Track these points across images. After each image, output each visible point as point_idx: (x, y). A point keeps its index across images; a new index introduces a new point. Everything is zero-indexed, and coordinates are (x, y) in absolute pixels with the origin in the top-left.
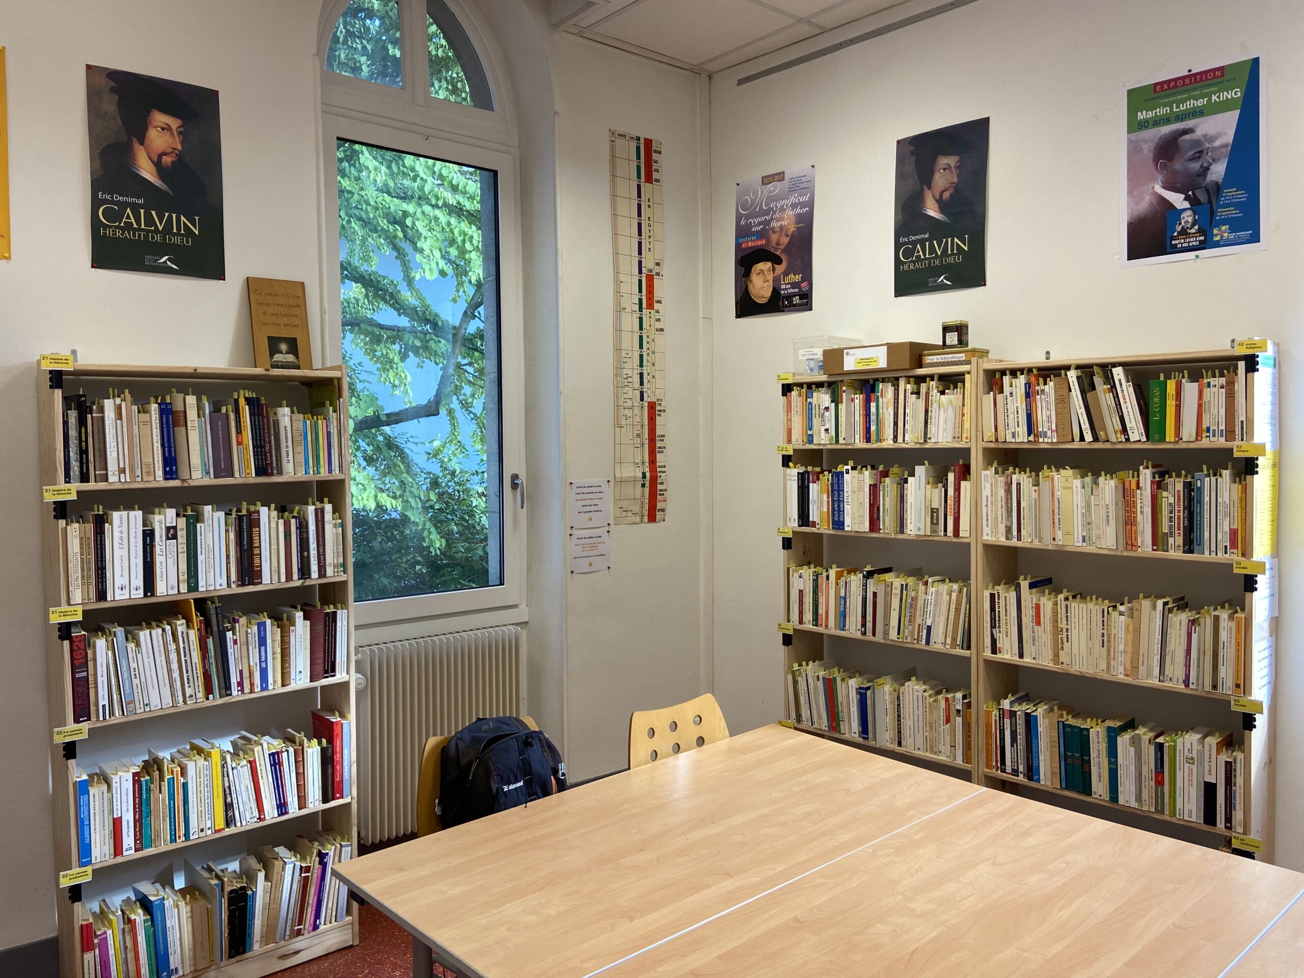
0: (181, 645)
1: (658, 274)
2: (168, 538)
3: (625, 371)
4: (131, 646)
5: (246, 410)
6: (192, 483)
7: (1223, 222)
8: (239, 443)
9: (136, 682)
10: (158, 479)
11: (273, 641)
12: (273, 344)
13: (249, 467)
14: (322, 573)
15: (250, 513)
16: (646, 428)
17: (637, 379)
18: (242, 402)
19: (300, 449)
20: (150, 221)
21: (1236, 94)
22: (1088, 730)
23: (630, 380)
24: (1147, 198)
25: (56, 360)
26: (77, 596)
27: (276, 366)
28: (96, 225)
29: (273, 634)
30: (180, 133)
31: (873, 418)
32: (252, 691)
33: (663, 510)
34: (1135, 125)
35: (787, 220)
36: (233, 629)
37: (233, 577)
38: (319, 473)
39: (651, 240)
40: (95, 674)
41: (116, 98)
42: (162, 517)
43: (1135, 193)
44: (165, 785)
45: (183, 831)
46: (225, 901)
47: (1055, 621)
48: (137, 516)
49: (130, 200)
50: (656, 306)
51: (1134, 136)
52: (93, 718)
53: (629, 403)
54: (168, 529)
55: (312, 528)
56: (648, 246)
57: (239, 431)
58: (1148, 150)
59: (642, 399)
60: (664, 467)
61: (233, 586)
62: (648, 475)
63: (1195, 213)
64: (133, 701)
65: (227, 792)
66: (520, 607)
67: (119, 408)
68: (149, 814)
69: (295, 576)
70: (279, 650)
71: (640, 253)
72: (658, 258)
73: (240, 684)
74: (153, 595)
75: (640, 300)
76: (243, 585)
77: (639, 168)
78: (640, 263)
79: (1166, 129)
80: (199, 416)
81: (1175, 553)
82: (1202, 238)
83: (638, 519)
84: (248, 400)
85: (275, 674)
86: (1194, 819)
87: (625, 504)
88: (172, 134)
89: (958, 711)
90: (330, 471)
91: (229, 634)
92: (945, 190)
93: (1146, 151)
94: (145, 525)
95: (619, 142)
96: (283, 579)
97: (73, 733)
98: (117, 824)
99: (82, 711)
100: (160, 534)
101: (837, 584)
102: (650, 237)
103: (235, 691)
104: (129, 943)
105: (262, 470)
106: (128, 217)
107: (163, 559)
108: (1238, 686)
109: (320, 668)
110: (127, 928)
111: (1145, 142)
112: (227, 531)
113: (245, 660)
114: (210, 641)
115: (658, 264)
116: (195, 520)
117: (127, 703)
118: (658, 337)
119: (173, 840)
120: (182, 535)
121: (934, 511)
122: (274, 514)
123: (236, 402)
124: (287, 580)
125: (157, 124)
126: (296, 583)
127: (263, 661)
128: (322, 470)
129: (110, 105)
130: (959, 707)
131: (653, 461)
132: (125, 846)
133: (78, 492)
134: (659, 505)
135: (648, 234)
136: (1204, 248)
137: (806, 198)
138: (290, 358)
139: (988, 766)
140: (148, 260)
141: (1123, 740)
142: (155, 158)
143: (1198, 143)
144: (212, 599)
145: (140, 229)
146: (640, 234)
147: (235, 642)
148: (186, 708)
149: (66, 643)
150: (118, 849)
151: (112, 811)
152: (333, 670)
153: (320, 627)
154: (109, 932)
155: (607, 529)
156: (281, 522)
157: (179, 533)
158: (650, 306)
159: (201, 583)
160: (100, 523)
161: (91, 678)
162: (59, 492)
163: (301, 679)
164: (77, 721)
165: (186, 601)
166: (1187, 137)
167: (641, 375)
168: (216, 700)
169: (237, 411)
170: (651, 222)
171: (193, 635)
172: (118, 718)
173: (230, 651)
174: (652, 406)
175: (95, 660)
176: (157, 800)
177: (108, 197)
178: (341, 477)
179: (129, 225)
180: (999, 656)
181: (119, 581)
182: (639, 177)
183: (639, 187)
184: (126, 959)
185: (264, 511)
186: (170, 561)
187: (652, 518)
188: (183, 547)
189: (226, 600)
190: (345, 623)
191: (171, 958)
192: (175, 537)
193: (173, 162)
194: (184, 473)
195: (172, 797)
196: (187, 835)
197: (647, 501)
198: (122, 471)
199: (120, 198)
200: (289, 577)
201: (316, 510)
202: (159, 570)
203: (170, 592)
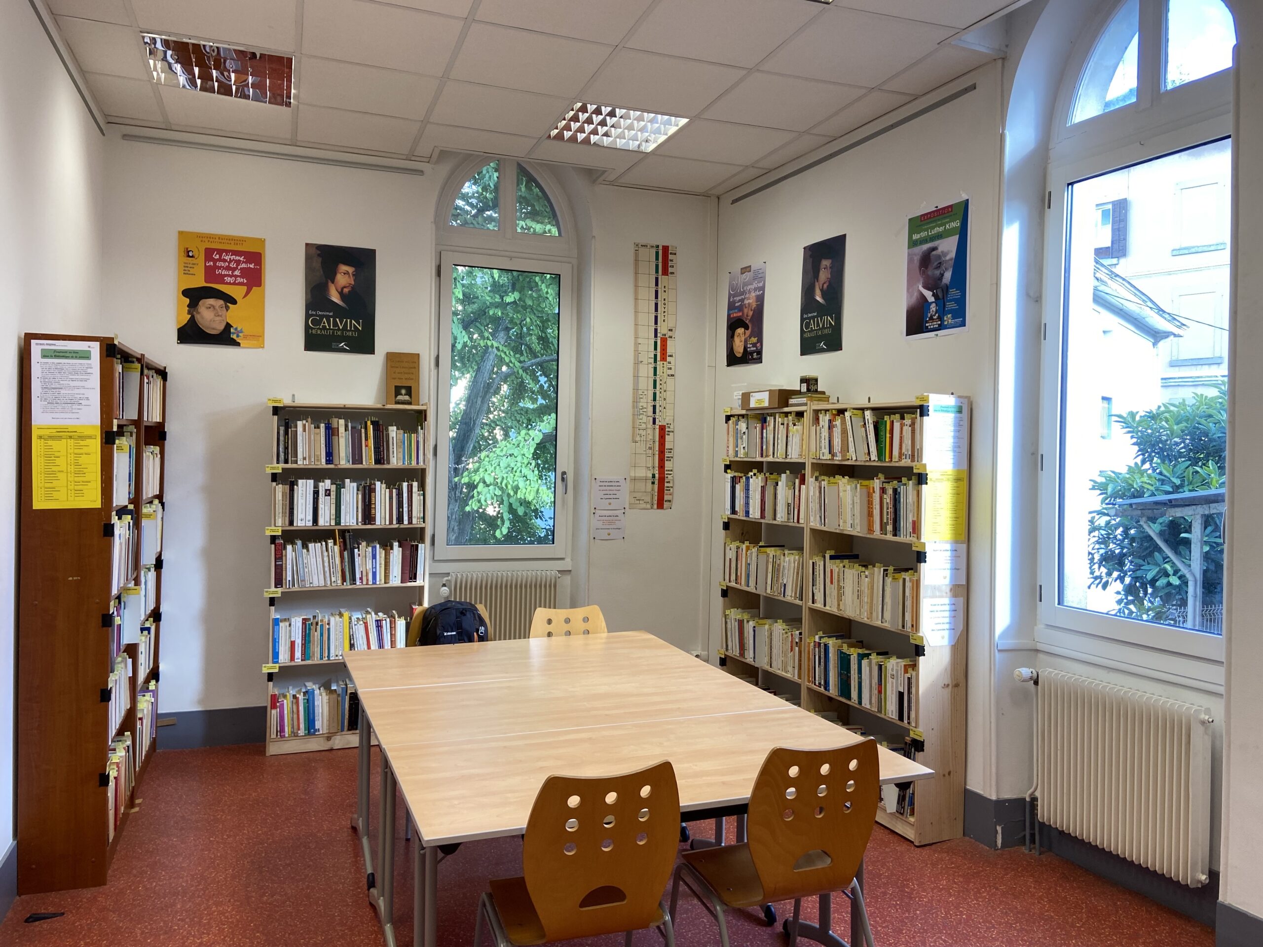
0: (330, 554)
1: (671, 337)
2: (326, 495)
3: (641, 404)
4: (305, 551)
5: (371, 428)
6: (340, 467)
7: (950, 312)
8: (366, 446)
9: (306, 570)
10: (323, 464)
11: (380, 557)
12: (398, 390)
13: (371, 459)
14: (410, 522)
15: (371, 484)
16: (657, 444)
17: (651, 409)
18: (369, 423)
19: (401, 450)
20: (335, 324)
21: (956, 224)
22: (850, 655)
23: (645, 410)
24: (916, 294)
25: (275, 401)
26: (279, 522)
27: (397, 403)
28: (307, 328)
29: (380, 553)
30: (353, 275)
31: (764, 440)
32: (367, 584)
33: (670, 501)
34: (912, 244)
35: (751, 300)
36: (358, 548)
37: (360, 520)
38: (411, 464)
39: (665, 314)
40: (286, 564)
41: (320, 260)
42: (323, 484)
43: (910, 290)
44: (319, 627)
45: (327, 655)
46: (347, 698)
47: (838, 581)
48: (311, 482)
49: (325, 313)
50: (669, 359)
51: (910, 250)
52: (284, 587)
53: (644, 426)
54: (326, 490)
55: (405, 495)
56: (663, 318)
57: (366, 439)
58: (917, 259)
59: (654, 423)
60: (671, 471)
61: (360, 524)
62: (657, 476)
63: (937, 305)
64: (304, 580)
65: (351, 638)
66: (566, 560)
67: (304, 426)
68: (309, 642)
69: (395, 522)
70: (383, 563)
71: (656, 323)
72: (671, 326)
73: (361, 579)
74: (317, 525)
75: (655, 356)
76: (365, 524)
77: (657, 266)
78: (656, 330)
79: (925, 247)
80: (346, 431)
81: (889, 537)
82: (939, 322)
83: (649, 506)
84: (373, 423)
85: (380, 576)
86: (894, 717)
87: (638, 495)
88: (349, 276)
89: (797, 643)
90: (418, 463)
91: (356, 550)
92: (824, 283)
93: (916, 262)
94: (315, 487)
95: (641, 250)
96: (387, 523)
97: (274, 592)
98: (293, 644)
99: (279, 582)
100: (322, 492)
101: (746, 554)
102: (664, 312)
103: (358, 582)
104: (295, 710)
105: (378, 461)
106: (324, 323)
107: (323, 506)
108: (912, 626)
109: (407, 576)
110: (295, 701)
111: (915, 255)
112: (357, 494)
113: (364, 566)
114: (346, 553)
115: (671, 330)
116: (340, 487)
117: (301, 581)
118: (670, 380)
119: (321, 659)
120: (333, 494)
121: (789, 505)
122: (384, 486)
123: (366, 423)
124: (390, 524)
125: (341, 271)
126: (395, 525)
127: (374, 567)
128: (413, 462)
129: (317, 263)
130: (797, 640)
131: (662, 467)
132: (296, 657)
133: (283, 469)
134: (666, 498)
135: (663, 310)
136: (940, 330)
137: (761, 285)
138: (407, 398)
139: (809, 681)
140: (334, 345)
141: (865, 662)
142: (340, 290)
143: (939, 257)
144: (348, 531)
145: (330, 329)
146: (656, 310)
147: (359, 555)
148: (331, 588)
149: (273, 546)
150: (292, 658)
151: (290, 637)
152: (415, 578)
153: (408, 552)
154: (285, 701)
155: (623, 511)
156: (388, 490)
157: (332, 493)
158: (664, 359)
159: (342, 521)
160: (292, 485)
161: (284, 566)
162: (273, 468)
163: (395, 580)
164: (276, 587)
165: (334, 530)
166: (934, 253)
167: (654, 407)
168: (347, 586)
169: (366, 428)
170: (666, 302)
171: (337, 548)
172: (296, 588)
173: (356, 560)
174: (662, 429)
175: (286, 556)
176: (314, 636)
177: (314, 313)
178: (424, 467)
179: (324, 327)
180: (815, 605)
181: (301, 516)
182: (657, 272)
183: (657, 279)
184: (293, 718)
185: (378, 484)
186: (326, 508)
187: (660, 505)
188: (334, 501)
189: (356, 531)
190: (423, 551)
191: (316, 722)
192: (329, 495)
193: (349, 291)
194: (336, 461)
195: (322, 635)
196: (329, 657)
197: (656, 494)
198: (304, 459)
199: (320, 313)
200: (391, 522)
201: (408, 485)
202: (321, 512)
203: (326, 525)
